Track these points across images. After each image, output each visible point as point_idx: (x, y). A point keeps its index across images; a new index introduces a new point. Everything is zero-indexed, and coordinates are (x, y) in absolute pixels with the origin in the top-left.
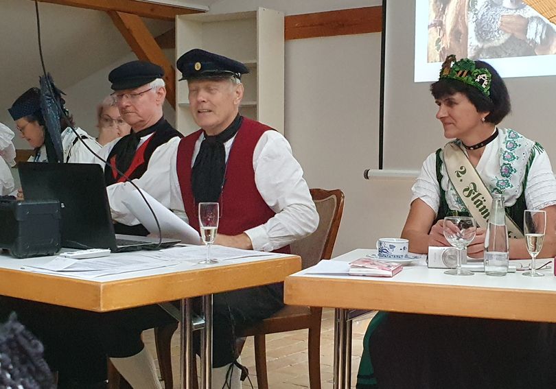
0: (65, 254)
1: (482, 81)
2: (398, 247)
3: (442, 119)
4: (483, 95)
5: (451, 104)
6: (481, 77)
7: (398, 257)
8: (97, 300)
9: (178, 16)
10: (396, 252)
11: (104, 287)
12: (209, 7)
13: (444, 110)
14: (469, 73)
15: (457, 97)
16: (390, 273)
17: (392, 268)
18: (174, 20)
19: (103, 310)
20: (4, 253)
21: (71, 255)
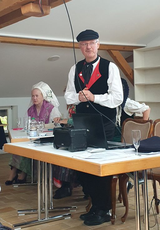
0: (89, 151)
8: (99, 171)
9: (134, 50)
11: (102, 166)
12: (147, 45)
18: (132, 51)
19: (102, 175)
20: (67, 150)
21: (91, 151)
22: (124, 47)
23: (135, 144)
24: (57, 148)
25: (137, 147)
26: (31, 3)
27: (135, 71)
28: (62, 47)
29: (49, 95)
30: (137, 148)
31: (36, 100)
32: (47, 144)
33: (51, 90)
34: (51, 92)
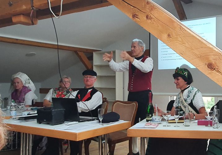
0: (66, 124)
1: (185, 74)
2: (157, 119)
3: (176, 83)
4: (186, 77)
5: (178, 80)
6: (185, 73)
7: (157, 122)
8: (76, 138)
10: (157, 120)
11: (78, 134)
12: (102, 50)
13: (176, 81)
14: (182, 72)
15: (179, 78)
16: (155, 127)
17: (156, 126)
18: (93, 53)
19: (78, 140)
20: (48, 124)
21: (68, 124)
22: (87, 50)
23: (100, 118)
24: (40, 123)
25: (101, 119)
26: (22, 15)
27: (94, 67)
28: (39, 46)
29: (28, 81)
30: (101, 121)
31: (17, 86)
32: (30, 120)
33: (29, 78)
34: (29, 80)
